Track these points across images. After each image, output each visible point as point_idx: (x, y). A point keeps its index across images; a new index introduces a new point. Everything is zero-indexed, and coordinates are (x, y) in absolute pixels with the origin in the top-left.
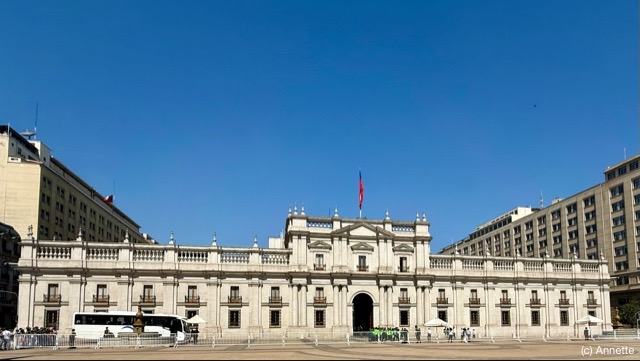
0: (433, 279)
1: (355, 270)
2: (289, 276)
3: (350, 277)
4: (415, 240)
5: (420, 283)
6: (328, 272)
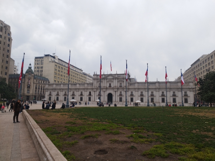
0: (128, 89)
1: (108, 87)
4: (124, 79)
5: (125, 90)
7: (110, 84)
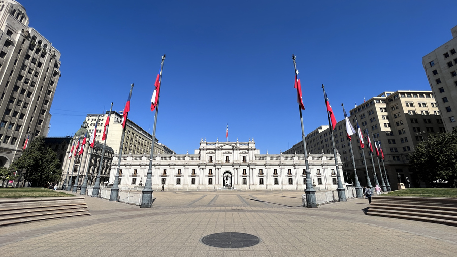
0: (256, 165)
1: (224, 162)
2: (199, 165)
3: (222, 165)
4: (248, 150)
5: (251, 166)
6: (214, 163)
7: (227, 158)
